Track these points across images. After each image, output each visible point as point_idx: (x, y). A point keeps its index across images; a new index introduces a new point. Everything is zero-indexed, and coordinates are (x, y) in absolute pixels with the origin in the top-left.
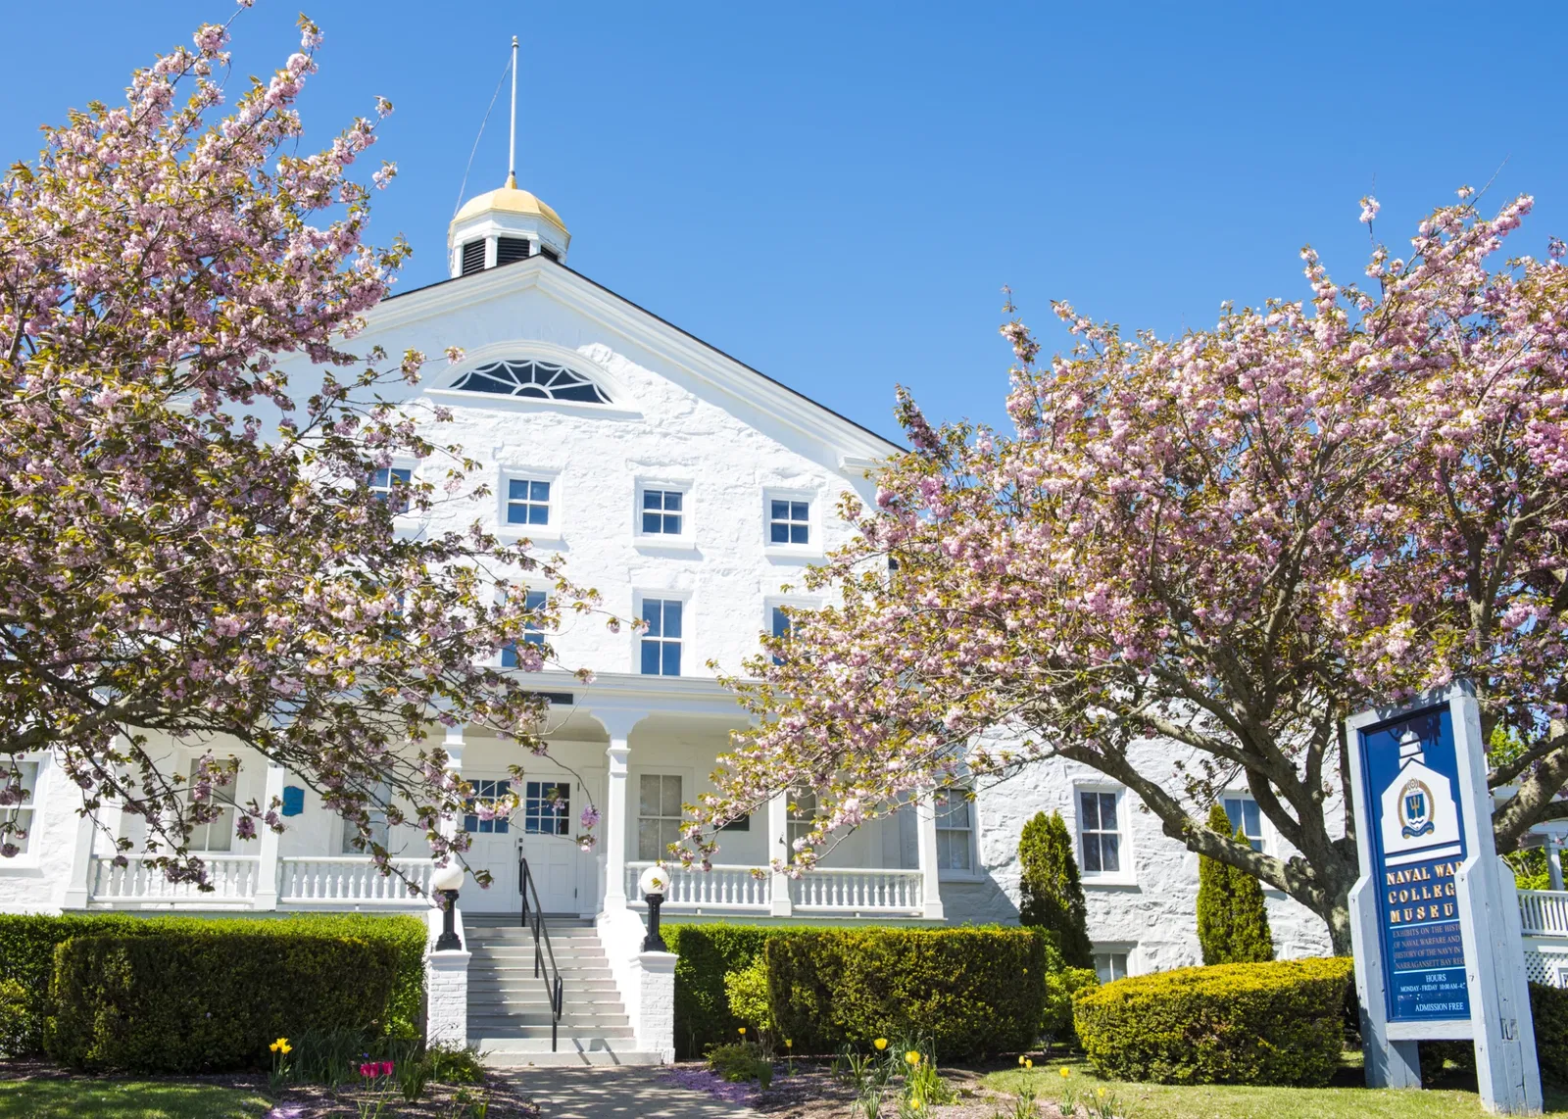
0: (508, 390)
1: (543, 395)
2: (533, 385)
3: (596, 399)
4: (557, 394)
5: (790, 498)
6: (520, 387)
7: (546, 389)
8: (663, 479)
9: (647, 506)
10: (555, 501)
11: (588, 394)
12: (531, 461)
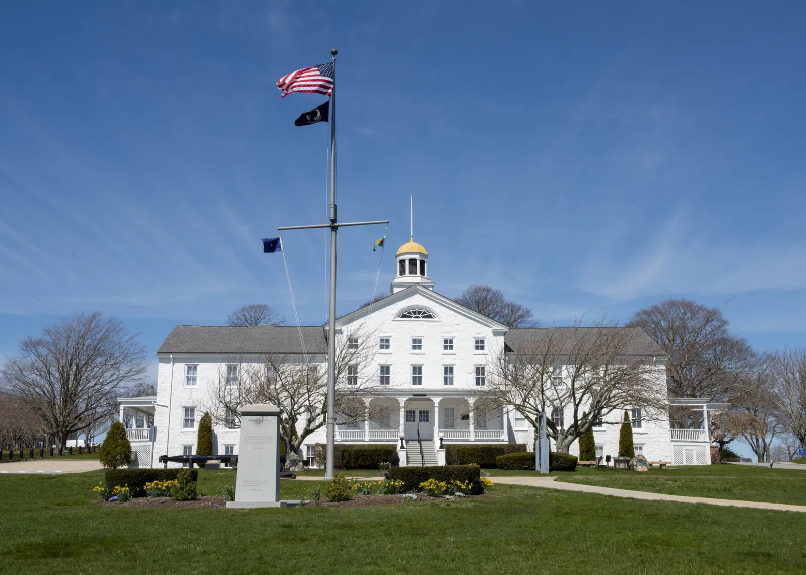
0: (411, 317)
1: (419, 317)
2: (417, 315)
3: (432, 318)
4: (423, 317)
5: (480, 339)
6: (414, 316)
7: (420, 316)
8: (448, 336)
9: (445, 344)
10: (423, 344)
11: (430, 316)
12: (417, 335)
